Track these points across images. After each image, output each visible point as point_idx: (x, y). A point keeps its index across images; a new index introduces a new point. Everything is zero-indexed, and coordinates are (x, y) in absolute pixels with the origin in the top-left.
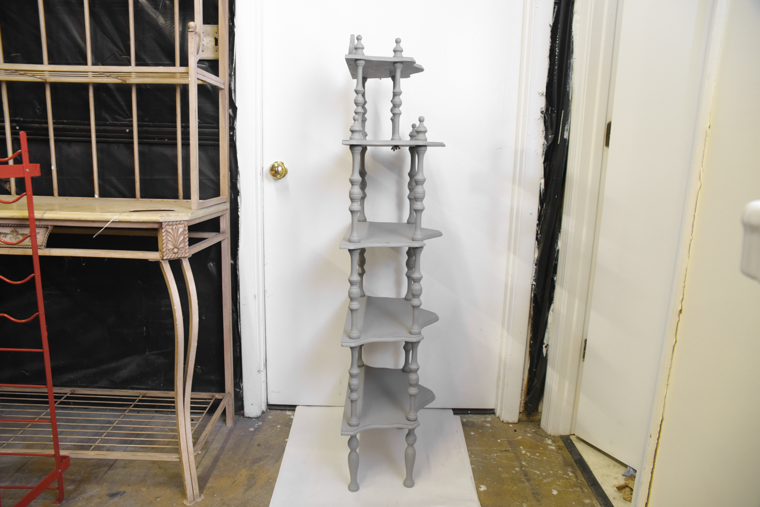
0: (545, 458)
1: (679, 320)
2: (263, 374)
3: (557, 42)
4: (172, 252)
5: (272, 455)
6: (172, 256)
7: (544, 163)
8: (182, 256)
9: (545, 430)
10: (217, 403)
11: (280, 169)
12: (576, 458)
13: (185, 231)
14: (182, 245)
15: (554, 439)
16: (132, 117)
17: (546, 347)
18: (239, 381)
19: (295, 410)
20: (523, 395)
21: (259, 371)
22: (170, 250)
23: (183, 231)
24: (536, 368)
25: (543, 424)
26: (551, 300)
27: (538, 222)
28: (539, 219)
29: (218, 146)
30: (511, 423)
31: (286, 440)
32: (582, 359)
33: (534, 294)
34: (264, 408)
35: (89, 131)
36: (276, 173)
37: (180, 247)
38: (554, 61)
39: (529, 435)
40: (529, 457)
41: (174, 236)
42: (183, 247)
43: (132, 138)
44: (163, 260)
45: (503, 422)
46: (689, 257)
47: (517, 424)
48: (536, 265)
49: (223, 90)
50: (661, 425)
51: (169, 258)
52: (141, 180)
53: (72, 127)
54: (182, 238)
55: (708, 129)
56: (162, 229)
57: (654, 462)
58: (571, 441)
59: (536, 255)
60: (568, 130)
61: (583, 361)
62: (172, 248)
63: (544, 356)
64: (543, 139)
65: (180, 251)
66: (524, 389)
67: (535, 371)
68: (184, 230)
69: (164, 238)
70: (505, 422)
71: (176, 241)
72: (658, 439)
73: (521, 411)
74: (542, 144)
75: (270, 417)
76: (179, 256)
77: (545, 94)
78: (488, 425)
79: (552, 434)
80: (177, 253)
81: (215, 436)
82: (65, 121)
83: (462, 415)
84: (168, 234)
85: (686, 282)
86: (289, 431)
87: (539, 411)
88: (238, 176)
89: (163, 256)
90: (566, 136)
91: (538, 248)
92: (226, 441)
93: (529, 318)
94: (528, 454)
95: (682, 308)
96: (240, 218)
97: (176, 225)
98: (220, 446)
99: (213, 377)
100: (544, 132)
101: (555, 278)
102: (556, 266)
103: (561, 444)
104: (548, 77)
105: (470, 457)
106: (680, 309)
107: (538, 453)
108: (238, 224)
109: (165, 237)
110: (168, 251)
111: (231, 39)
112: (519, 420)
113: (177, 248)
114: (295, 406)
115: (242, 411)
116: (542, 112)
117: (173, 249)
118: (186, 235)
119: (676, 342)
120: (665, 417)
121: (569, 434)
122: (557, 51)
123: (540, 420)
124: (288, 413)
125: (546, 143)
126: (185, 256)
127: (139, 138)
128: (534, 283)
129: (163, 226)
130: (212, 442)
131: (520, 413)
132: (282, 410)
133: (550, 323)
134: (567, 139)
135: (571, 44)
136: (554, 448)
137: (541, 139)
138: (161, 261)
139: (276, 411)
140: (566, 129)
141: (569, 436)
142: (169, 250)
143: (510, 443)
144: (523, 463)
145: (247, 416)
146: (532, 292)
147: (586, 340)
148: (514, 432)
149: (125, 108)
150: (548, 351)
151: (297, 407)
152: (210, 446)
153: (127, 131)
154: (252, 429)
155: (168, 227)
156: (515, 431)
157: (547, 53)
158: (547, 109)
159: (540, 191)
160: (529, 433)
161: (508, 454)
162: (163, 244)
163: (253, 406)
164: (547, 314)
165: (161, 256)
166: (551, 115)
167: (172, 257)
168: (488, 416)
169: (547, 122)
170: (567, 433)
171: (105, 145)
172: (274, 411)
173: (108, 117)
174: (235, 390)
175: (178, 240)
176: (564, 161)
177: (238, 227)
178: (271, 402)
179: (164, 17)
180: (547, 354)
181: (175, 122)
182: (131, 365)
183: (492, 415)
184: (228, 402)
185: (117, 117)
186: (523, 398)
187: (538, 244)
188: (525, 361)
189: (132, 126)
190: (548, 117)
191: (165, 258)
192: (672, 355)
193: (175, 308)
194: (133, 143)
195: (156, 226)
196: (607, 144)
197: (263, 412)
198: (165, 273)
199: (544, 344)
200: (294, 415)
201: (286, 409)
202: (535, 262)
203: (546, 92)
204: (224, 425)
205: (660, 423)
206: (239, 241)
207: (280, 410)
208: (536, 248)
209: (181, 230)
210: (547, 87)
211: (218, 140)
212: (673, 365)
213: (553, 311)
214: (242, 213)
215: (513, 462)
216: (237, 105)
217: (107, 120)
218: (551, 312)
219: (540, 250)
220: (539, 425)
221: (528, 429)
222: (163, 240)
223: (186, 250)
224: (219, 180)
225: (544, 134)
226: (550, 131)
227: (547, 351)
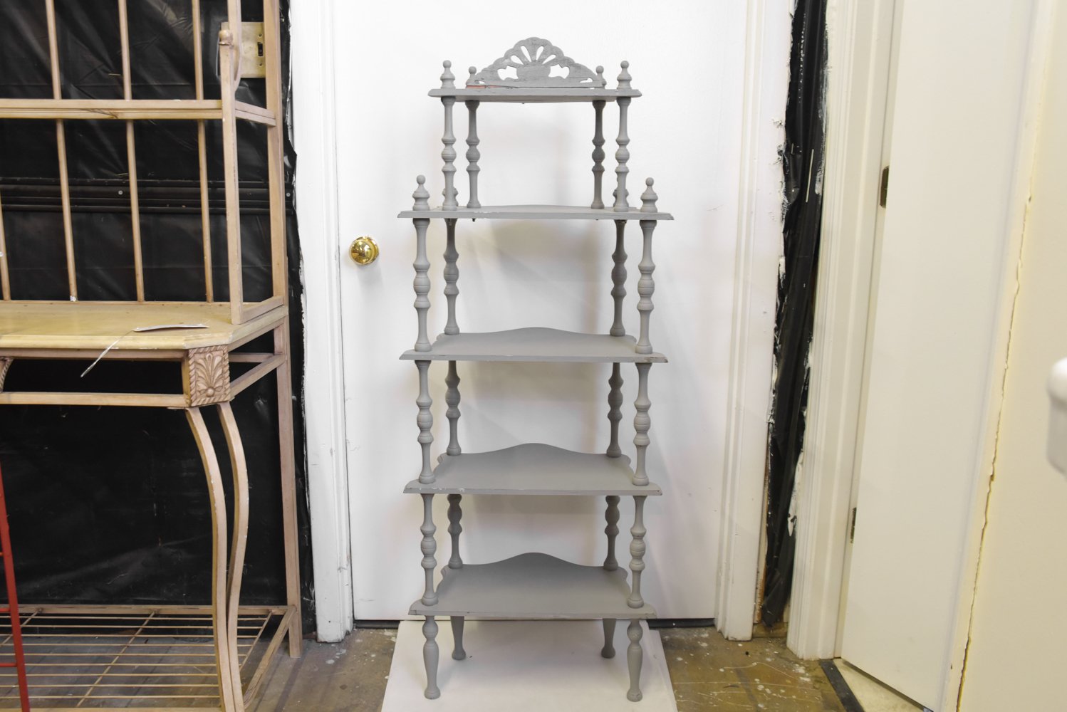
0: (794, 697)
1: (990, 491)
2: (346, 573)
3: (802, 41)
4: (205, 395)
5: (364, 702)
6: (204, 401)
7: (785, 232)
8: (221, 400)
9: (794, 651)
10: (275, 622)
11: (366, 248)
12: (843, 695)
13: (225, 360)
14: (220, 383)
15: (808, 665)
16: (126, 169)
17: (792, 521)
18: (309, 585)
19: (397, 628)
20: (758, 595)
21: (340, 569)
22: (202, 392)
23: (221, 361)
24: (778, 555)
25: (791, 641)
26: (799, 447)
27: (776, 325)
28: (778, 321)
29: (267, 215)
30: (740, 641)
31: (386, 677)
32: (849, 539)
33: (772, 438)
34: (348, 625)
35: (59, 194)
36: (360, 255)
37: (217, 385)
38: (798, 72)
39: (769, 660)
40: (769, 695)
41: (207, 370)
42: (222, 386)
43: (129, 204)
44: (190, 407)
45: (727, 639)
46: (1003, 395)
47: (750, 643)
48: (774, 392)
49: (274, 129)
50: (966, 650)
51: (200, 404)
52: (144, 270)
53: (30, 187)
54: (219, 372)
55: (1028, 202)
56: (189, 359)
57: (957, 707)
58: (835, 668)
59: (775, 378)
60: (822, 180)
61: (852, 542)
62: (205, 388)
63: (790, 534)
64: (782, 194)
65: (217, 393)
66: (759, 586)
67: (777, 559)
68: (223, 360)
69: (192, 373)
70: (730, 639)
71: (210, 377)
72: (963, 671)
73: (756, 622)
74: (781, 202)
75: (358, 641)
76: (216, 401)
77: (784, 124)
78: (704, 645)
79: (805, 658)
80: (213, 396)
81: (273, 674)
82: (18, 179)
83: (662, 630)
84: (198, 366)
85: (999, 434)
86: (391, 663)
87: (785, 620)
88: (301, 263)
89: (191, 402)
90: (818, 191)
91: (778, 366)
92: (290, 683)
93: (766, 475)
94: (768, 691)
95: (993, 473)
96: (305, 329)
97: (210, 352)
98: (281, 690)
99: (266, 580)
100: (784, 184)
101: (805, 413)
102: (806, 393)
103: (820, 672)
104: (789, 96)
105: (677, 698)
106: (991, 474)
107: (784, 688)
108: (303, 338)
109: (194, 371)
110: (198, 394)
111: (285, 45)
112: (753, 637)
113: (212, 388)
114: (398, 622)
115: (314, 633)
116: (780, 153)
117: (206, 390)
118: (225, 366)
119: (986, 523)
120: (972, 638)
121: (831, 657)
122: (803, 55)
123: (785, 635)
124: (387, 633)
125: (787, 201)
126: (225, 400)
127: (140, 204)
128: (772, 421)
129: (190, 355)
130: (268, 685)
131: (754, 624)
132: (377, 628)
133: (799, 484)
134: (821, 194)
135: (825, 44)
136: (807, 680)
137: (778, 194)
138: (187, 409)
139: (368, 630)
140: (818, 179)
141: (832, 660)
142: (200, 392)
143: (738, 672)
144: (760, 706)
145: (323, 640)
146: (768, 434)
147: (855, 510)
148: (745, 656)
149: (116, 156)
150: (796, 527)
151: (401, 623)
152: (265, 691)
153: (120, 193)
154: (331, 662)
155: (197, 356)
156: (747, 653)
157: (786, 59)
158: (788, 148)
159: (779, 276)
160: (768, 656)
161: (736, 691)
162: (191, 384)
163: (331, 626)
164: (792, 469)
165: (188, 401)
166: (794, 157)
167: (205, 403)
168: (704, 630)
169: (789, 168)
170: (829, 656)
171: (83, 216)
172: (365, 630)
173: (87, 171)
174: (302, 600)
175: (214, 376)
176: (816, 230)
177: (303, 343)
178: (359, 616)
179: (174, 10)
180: (794, 532)
181: (198, 178)
182: (133, 565)
183: (710, 629)
184: (291, 621)
185: (104, 171)
186: (759, 600)
187: (778, 360)
188: (760, 543)
189: (128, 185)
190: (789, 161)
191: (193, 405)
192: (981, 544)
193: (212, 482)
194: (130, 212)
195: (178, 355)
196: (883, 202)
197: (348, 633)
198: (195, 428)
199: (789, 516)
200: (396, 637)
201: (383, 626)
202: (773, 387)
203: (786, 121)
204: (286, 655)
205: (965, 647)
206: (305, 365)
207: (374, 628)
208: (774, 366)
209: (218, 360)
210: (786, 112)
211: (268, 206)
212: (982, 559)
213: (802, 463)
214: (307, 321)
215: (743, 704)
216: (297, 150)
217: (85, 176)
218: (799, 465)
219: (780, 368)
220: (785, 643)
221: (767, 650)
222: (190, 378)
223: (226, 390)
224: (270, 268)
225: (784, 186)
226: (792, 182)
227: (794, 527)
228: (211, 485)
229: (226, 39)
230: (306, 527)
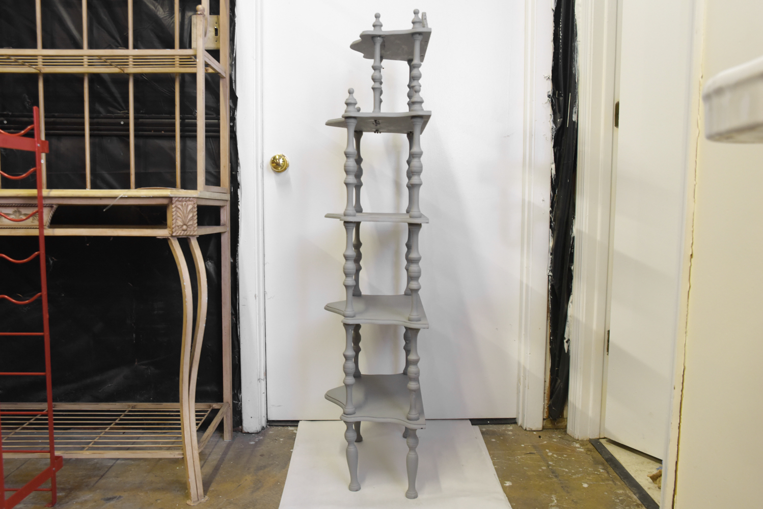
0: (573, 459)
1: (691, 265)
2: (263, 383)
3: (561, 26)
4: (181, 229)
5: (277, 463)
7: (554, 147)
8: (191, 234)
9: (572, 435)
10: (215, 412)
11: (281, 161)
12: (607, 457)
13: (195, 208)
14: (191, 223)
15: (582, 443)
16: (128, 110)
17: (567, 342)
18: (237, 392)
19: (297, 426)
20: (546, 398)
21: (259, 379)
22: (180, 227)
23: (192, 208)
24: (558, 367)
25: (570, 429)
26: (569, 292)
27: (551, 209)
28: (552, 206)
29: (219, 137)
30: (535, 431)
31: (291, 450)
32: (606, 353)
33: (552, 285)
34: (264, 423)
35: (83, 124)
36: (278, 166)
37: (189, 224)
38: (559, 45)
39: (555, 440)
40: (556, 458)
41: (183, 213)
42: (192, 225)
43: (128, 130)
44: (172, 236)
45: (526, 430)
46: (694, 201)
47: (541, 432)
48: (551, 254)
49: (224, 79)
50: (683, 375)
51: (178, 234)
52: (136, 174)
53: (63, 120)
54: (191, 215)
55: (701, 79)
56: (172, 204)
57: (680, 416)
58: (601, 444)
59: (551, 244)
60: (577, 112)
61: (608, 355)
62: (182, 224)
63: (566, 351)
64: (552, 122)
65: (189, 229)
66: (546, 391)
67: (558, 370)
68: (193, 207)
69: (174, 213)
70: (528, 429)
71: (185, 218)
72: (682, 391)
73: (545, 418)
74: (551, 128)
75: (271, 432)
76: (188, 234)
77: (551, 78)
78: (510, 433)
79: (580, 439)
80: (186, 230)
81: (213, 449)
82: (56, 114)
83: (480, 426)
84: (178, 210)
85: (694, 227)
86: (294, 443)
87: (565, 417)
88: (239, 168)
89: (173, 233)
90: (574, 119)
91: (553, 237)
92: (225, 453)
93: (548, 312)
94: (555, 456)
95: (692, 253)
96: (240, 212)
97: (186, 201)
98: (219, 457)
99: (208, 388)
100: (552, 116)
101: (572, 268)
102: (572, 254)
103: (590, 446)
104: (553, 60)
105: (492, 459)
106: (691, 253)
107: (566, 454)
108: (238, 218)
109: (175, 212)
110: (177, 228)
111: (232, 29)
112: (544, 428)
113: (186, 225)
114: (298, 421)
115: (240, 427)
116: (549, 96)
117: (182, 226)
118: (195, 212)
119: (690, 287)
120: (686, 365)
121: (598, 437)
122: (561, 34)
123: (566, 427)
124: (290, 428)
125: (555, 127)
126: (194, 234)
127: (135, 130)
128: (551, 274)
129: (174, 202)
130: (210, 454)
131: (544, 419)
132: (283, 426)
133: (570, 316)
134: (576, 121)
135: (575, 27)
136: (582, 450)
137: (549, 123)
138: (170, 238)
139: (277, 427)
140: (574, 112)
141: (598, 439)
142: (178, 226)
143: (535, 447)
144: (550, 463)
145: (246, 431)
146: (548, 283)
147: (609, 331)
148: (539, 438)
149: (120, 100)
150: (570, 347)
151: (300, 422)
152: (208, 457)
153: (122, 123)
154: (252, 443)
155: (177, 203)
156: (540, 437)
157: (551, 37)
158: (554, 93)
159: (551, 176)
160: (554, 438)
161: (532, 456)
162: (173, 220)
163: (252, 422)
164: (566, 306)
165: (171, 232)
166: (558, 99)
167: (181, 234)
168: (509, 425)
169: (555, 105)
170: (596, 436)
171: (97, 140)
172: (275, 427)
173: (101, 110)
174: (233, 402)
175: (187, 217)
176: (574, 145)
177: (238, 221)
178: (271, 418)
179: (162, 8)
180: (568, 350)
181: (174, 113)
182: (118, 377)
183: (513, 425)
184: (225, 412)
185: (111, 109)
186: (546, 402)
187: (553, 233)
188: (546, 360)
189: (128, 118)
190: (555, 101)
191: (174, 234)
192: (688, 301)
193: (185, 284)
194: (128, 136)
195: (165, 202)
196: (617, 124)
197: (263, 428)
198: (174, 250)
199: (565, 339)
200: (297, 430)
201: (288, 424)
202: (551, 251)
203: (552, 76)
204: (221, 440)
205: (682, 374)
206: (239, 236)
207: (281, 426)
208: (550, 237)
209: (190, 207)
210: (552, 71)
211: (219, 131)
212: (689, 311)
213: (572, 302)
214: (242, 207)
215: (538, 462)
216: (238, 94)
217: (100, 113)
218: (570, 304)
219: (555, 237)
220: (566, 431)
221: (554, 435)
222: (173, 216)
223: (195, 228)
224: (219, 172)
225: (552, 117)
226: (558, 115)
227: (568, 346)
228: (184, 286)
229: (201, 11)
230: (237, 350)
